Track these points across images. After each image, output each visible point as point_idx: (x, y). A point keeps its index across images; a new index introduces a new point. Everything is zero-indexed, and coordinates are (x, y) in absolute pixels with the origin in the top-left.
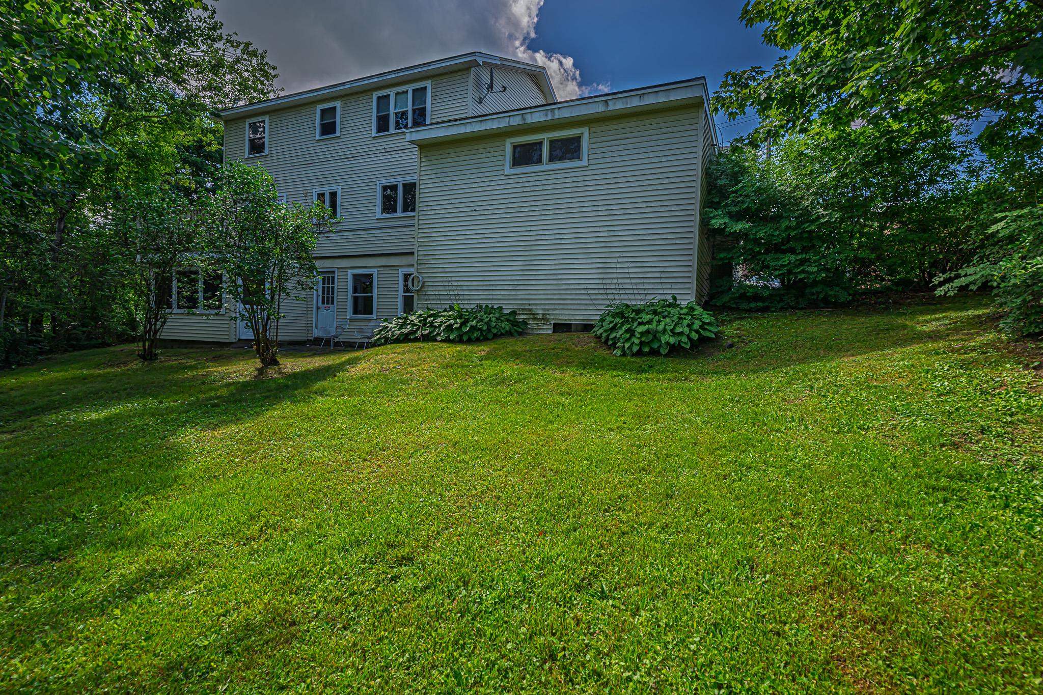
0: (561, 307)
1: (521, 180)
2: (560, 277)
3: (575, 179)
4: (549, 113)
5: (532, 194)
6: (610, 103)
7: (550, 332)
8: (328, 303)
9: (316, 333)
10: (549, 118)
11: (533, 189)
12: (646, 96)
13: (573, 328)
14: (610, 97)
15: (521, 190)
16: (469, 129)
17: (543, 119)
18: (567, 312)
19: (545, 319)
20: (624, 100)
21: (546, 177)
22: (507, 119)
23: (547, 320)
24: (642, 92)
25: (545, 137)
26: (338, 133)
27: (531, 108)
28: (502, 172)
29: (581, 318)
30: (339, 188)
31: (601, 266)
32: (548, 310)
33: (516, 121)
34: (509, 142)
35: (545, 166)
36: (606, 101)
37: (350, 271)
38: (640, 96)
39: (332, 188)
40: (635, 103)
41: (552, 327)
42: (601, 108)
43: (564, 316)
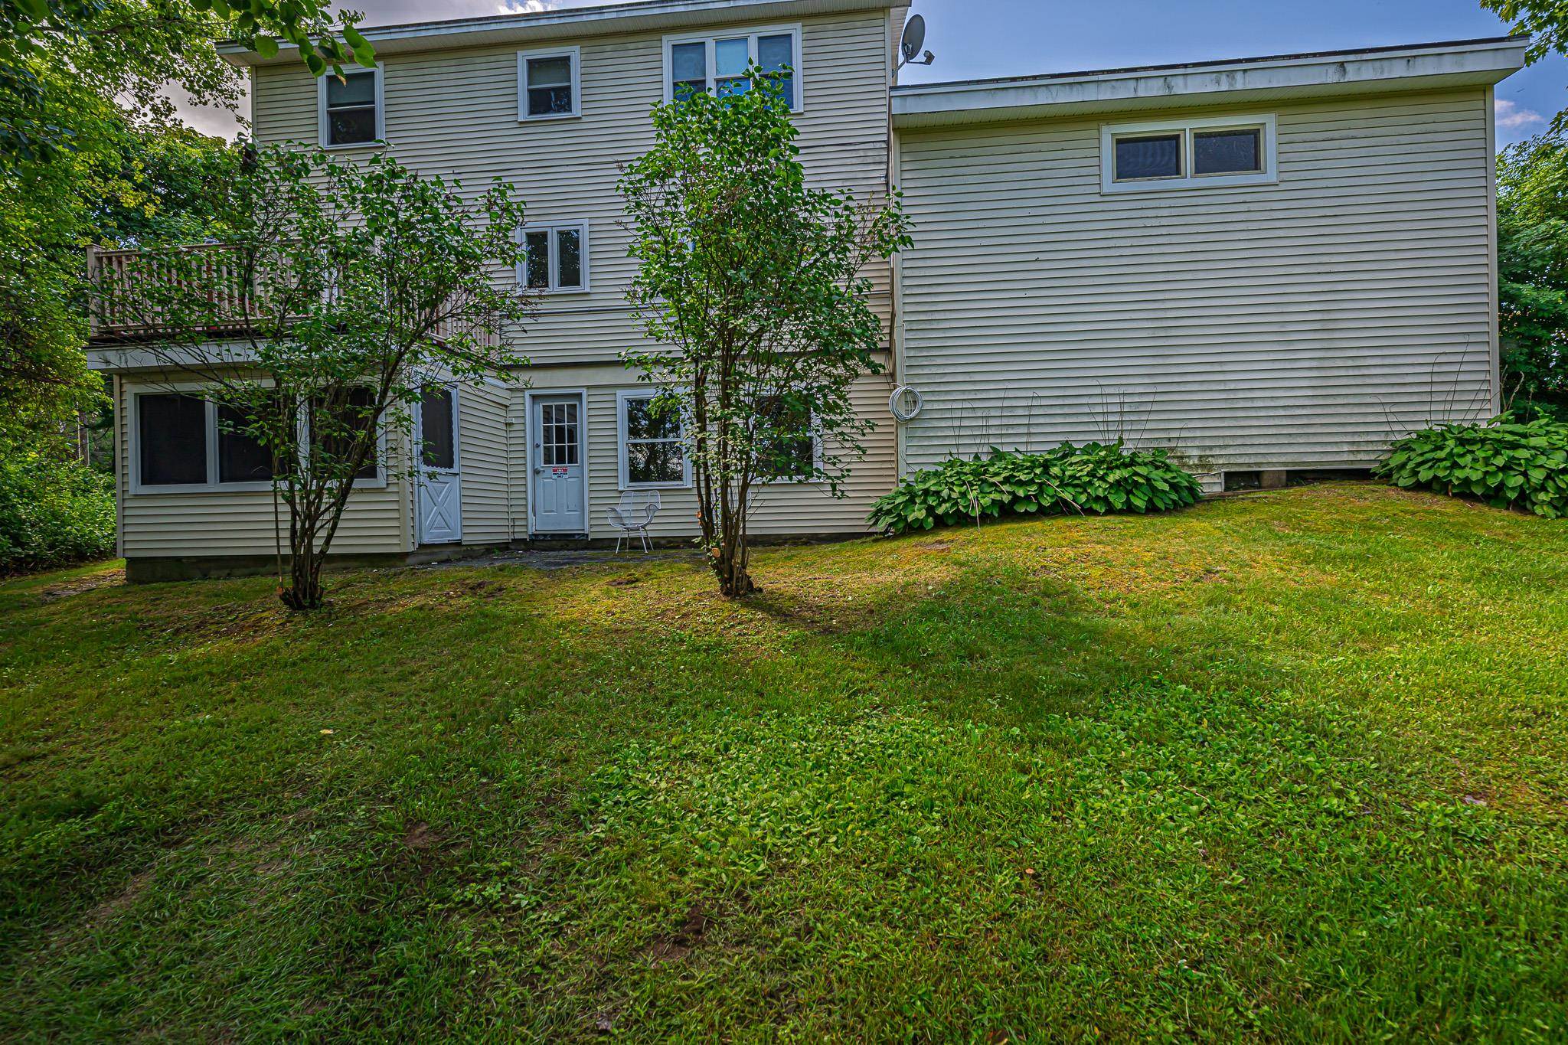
0: (1239, 441)
1: (1139, 205)
2: (1232, 386)
3: (1253, 207)
4: (1224, 77)
5: (1164, 231)
6: (1349, 68)
7: (1218, 489)
8: (561, 460)
9: (536, 524)
10: (1224, 87)
11: (1164, 222)
12: (1419, 61)
13: (1266, 482)
14: (1352, 58)
15: (1140, 223)
16: (1043, 98)
17: (1212, 88)
18: (1250, 451)
19: (1204, 465)
20: (1378, 64)
21: (1194, 201)
22: (1132, 84)
23: (1210, 467)
24: (1415, 52)
25: (1187, 127)
26: (577, 111)
27: (1185, 66)
28: (1096, 189)
29: (1283, 459)
30: (586, 222)
31: (1314, 364)
32: (1211, 447)
33: (1152, 89)
34: (1108, 134)
35: (1189, 180)
36: (1342, 64)
37: (620, 392)
38: (1408, 59)
39: (566, 223)
40: (1397, 71)
41: (1222, 480)
42: (1331, 76)
43: (1244, 460)
